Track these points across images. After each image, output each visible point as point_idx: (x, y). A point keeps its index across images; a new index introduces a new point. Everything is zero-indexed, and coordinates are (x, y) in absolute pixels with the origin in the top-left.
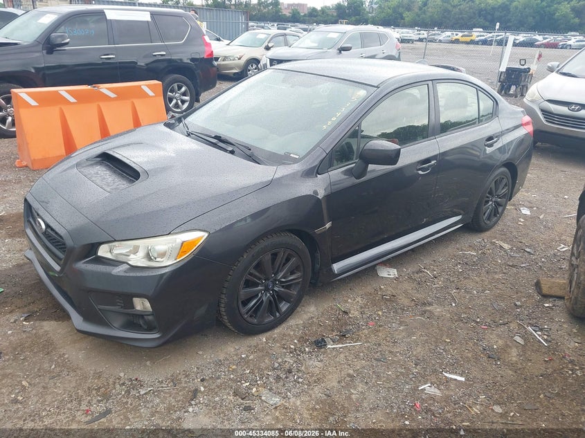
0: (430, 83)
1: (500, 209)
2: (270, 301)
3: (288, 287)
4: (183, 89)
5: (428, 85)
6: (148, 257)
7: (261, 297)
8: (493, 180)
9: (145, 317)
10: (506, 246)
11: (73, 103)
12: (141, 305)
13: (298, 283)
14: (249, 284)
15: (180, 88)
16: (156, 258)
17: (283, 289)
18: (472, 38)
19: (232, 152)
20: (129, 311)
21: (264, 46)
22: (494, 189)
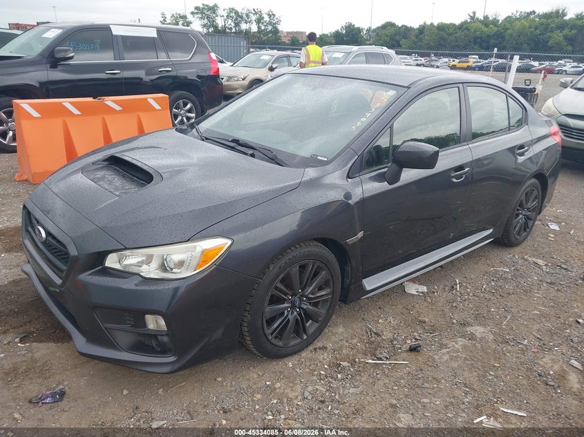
0: (461, 85)
1: (530, 223)
2: (297, 319)
3: (315, 305)
4: (189, 106)
5: (458, 87)
6: (163, 267)
7: (287, 315)
8: (524, 192)
9: (159, 337)
10: (541, 262)
11: (78, 115)
12: (155, 323)
13: (327, 300)
14: (275, 300)
15: (185, 105)
16: (172, 269)
17: (310, 307)
18: (468, 64)
19: (252, 155)
20: (140, 330)
21: (268, 67)
22: (524, 202)
